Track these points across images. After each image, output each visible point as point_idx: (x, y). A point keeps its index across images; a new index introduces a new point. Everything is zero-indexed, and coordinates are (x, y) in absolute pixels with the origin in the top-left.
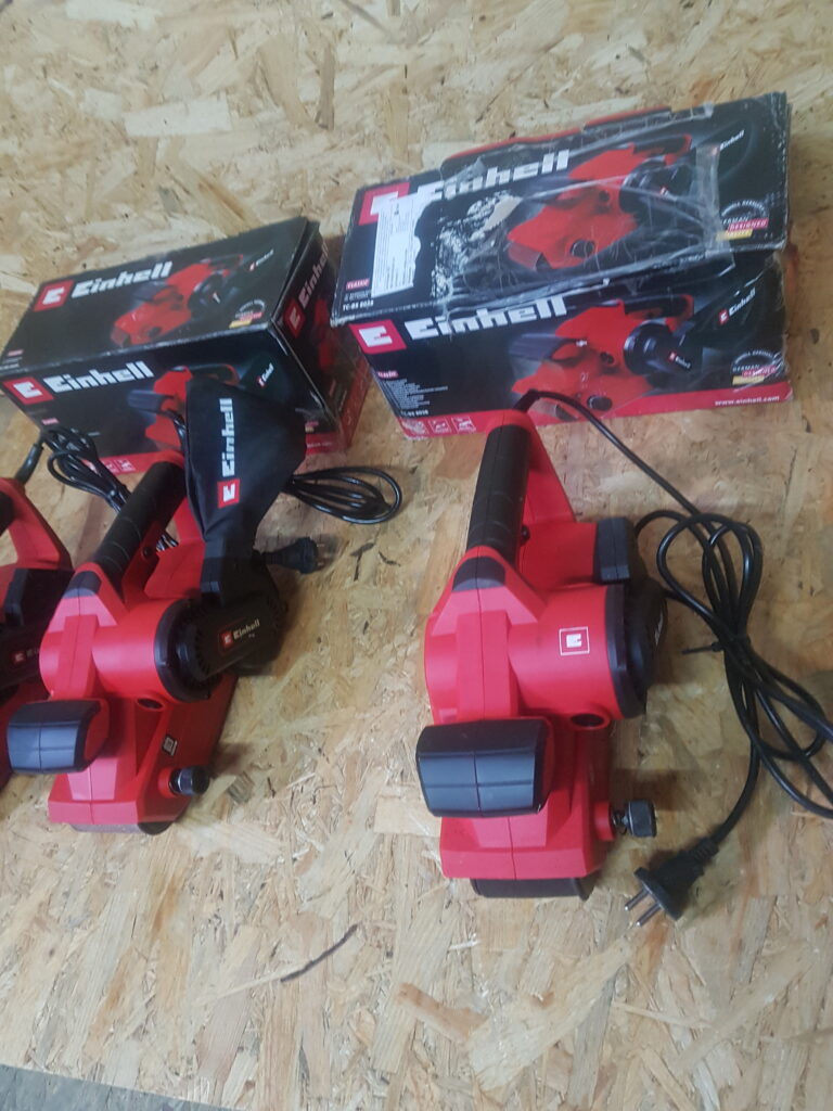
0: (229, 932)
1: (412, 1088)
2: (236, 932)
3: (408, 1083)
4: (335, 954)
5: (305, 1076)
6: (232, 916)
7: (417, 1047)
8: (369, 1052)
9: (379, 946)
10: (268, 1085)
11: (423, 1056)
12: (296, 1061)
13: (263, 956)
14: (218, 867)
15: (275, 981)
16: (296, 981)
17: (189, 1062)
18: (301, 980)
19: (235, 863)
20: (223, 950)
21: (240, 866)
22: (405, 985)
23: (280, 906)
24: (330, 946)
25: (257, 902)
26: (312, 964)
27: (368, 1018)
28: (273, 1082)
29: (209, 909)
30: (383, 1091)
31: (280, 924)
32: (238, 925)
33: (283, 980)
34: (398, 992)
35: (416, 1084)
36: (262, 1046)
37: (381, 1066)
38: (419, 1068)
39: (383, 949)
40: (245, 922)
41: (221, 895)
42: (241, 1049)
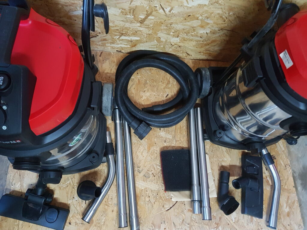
0: (153, 203)
1: (193, 225)
2: (154, 203)
3: (192, 224)
4: (175, 205)
5: (175, 225)
6: (153, 201)
7: (192, 219)
8: (185, 220)
9: (183, 203)
10: (168, 228)
11: (194, 220)
12: (173, 224)
13: (161, 207)
14: (147, 191)
15: (165, 211)
16: (169, 211)
17: (152, 227)
18: (170, 210)
19: (150, 190)
20: (153, 207)
21: (152, 191)
22: (188, 209)
23: (162, 198)
24: (174, 204)
25: (157, 197)
26: (171, 208)
27: (184, 215)
28: (169, 227)
29: (147, 199)
30: (188, 226)
31: (163, 201)
32: (154, 202)
33: (166, 211)
34: (187, 210)
35: (194, 224)
36: (166, 222)
37: (187, 222)
38: (193, 222)
39: (183, 204)
40: (156, 201)
41: (149, 197)
42: (162, 223)
